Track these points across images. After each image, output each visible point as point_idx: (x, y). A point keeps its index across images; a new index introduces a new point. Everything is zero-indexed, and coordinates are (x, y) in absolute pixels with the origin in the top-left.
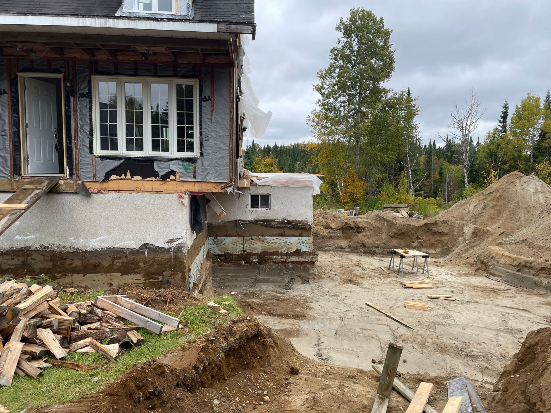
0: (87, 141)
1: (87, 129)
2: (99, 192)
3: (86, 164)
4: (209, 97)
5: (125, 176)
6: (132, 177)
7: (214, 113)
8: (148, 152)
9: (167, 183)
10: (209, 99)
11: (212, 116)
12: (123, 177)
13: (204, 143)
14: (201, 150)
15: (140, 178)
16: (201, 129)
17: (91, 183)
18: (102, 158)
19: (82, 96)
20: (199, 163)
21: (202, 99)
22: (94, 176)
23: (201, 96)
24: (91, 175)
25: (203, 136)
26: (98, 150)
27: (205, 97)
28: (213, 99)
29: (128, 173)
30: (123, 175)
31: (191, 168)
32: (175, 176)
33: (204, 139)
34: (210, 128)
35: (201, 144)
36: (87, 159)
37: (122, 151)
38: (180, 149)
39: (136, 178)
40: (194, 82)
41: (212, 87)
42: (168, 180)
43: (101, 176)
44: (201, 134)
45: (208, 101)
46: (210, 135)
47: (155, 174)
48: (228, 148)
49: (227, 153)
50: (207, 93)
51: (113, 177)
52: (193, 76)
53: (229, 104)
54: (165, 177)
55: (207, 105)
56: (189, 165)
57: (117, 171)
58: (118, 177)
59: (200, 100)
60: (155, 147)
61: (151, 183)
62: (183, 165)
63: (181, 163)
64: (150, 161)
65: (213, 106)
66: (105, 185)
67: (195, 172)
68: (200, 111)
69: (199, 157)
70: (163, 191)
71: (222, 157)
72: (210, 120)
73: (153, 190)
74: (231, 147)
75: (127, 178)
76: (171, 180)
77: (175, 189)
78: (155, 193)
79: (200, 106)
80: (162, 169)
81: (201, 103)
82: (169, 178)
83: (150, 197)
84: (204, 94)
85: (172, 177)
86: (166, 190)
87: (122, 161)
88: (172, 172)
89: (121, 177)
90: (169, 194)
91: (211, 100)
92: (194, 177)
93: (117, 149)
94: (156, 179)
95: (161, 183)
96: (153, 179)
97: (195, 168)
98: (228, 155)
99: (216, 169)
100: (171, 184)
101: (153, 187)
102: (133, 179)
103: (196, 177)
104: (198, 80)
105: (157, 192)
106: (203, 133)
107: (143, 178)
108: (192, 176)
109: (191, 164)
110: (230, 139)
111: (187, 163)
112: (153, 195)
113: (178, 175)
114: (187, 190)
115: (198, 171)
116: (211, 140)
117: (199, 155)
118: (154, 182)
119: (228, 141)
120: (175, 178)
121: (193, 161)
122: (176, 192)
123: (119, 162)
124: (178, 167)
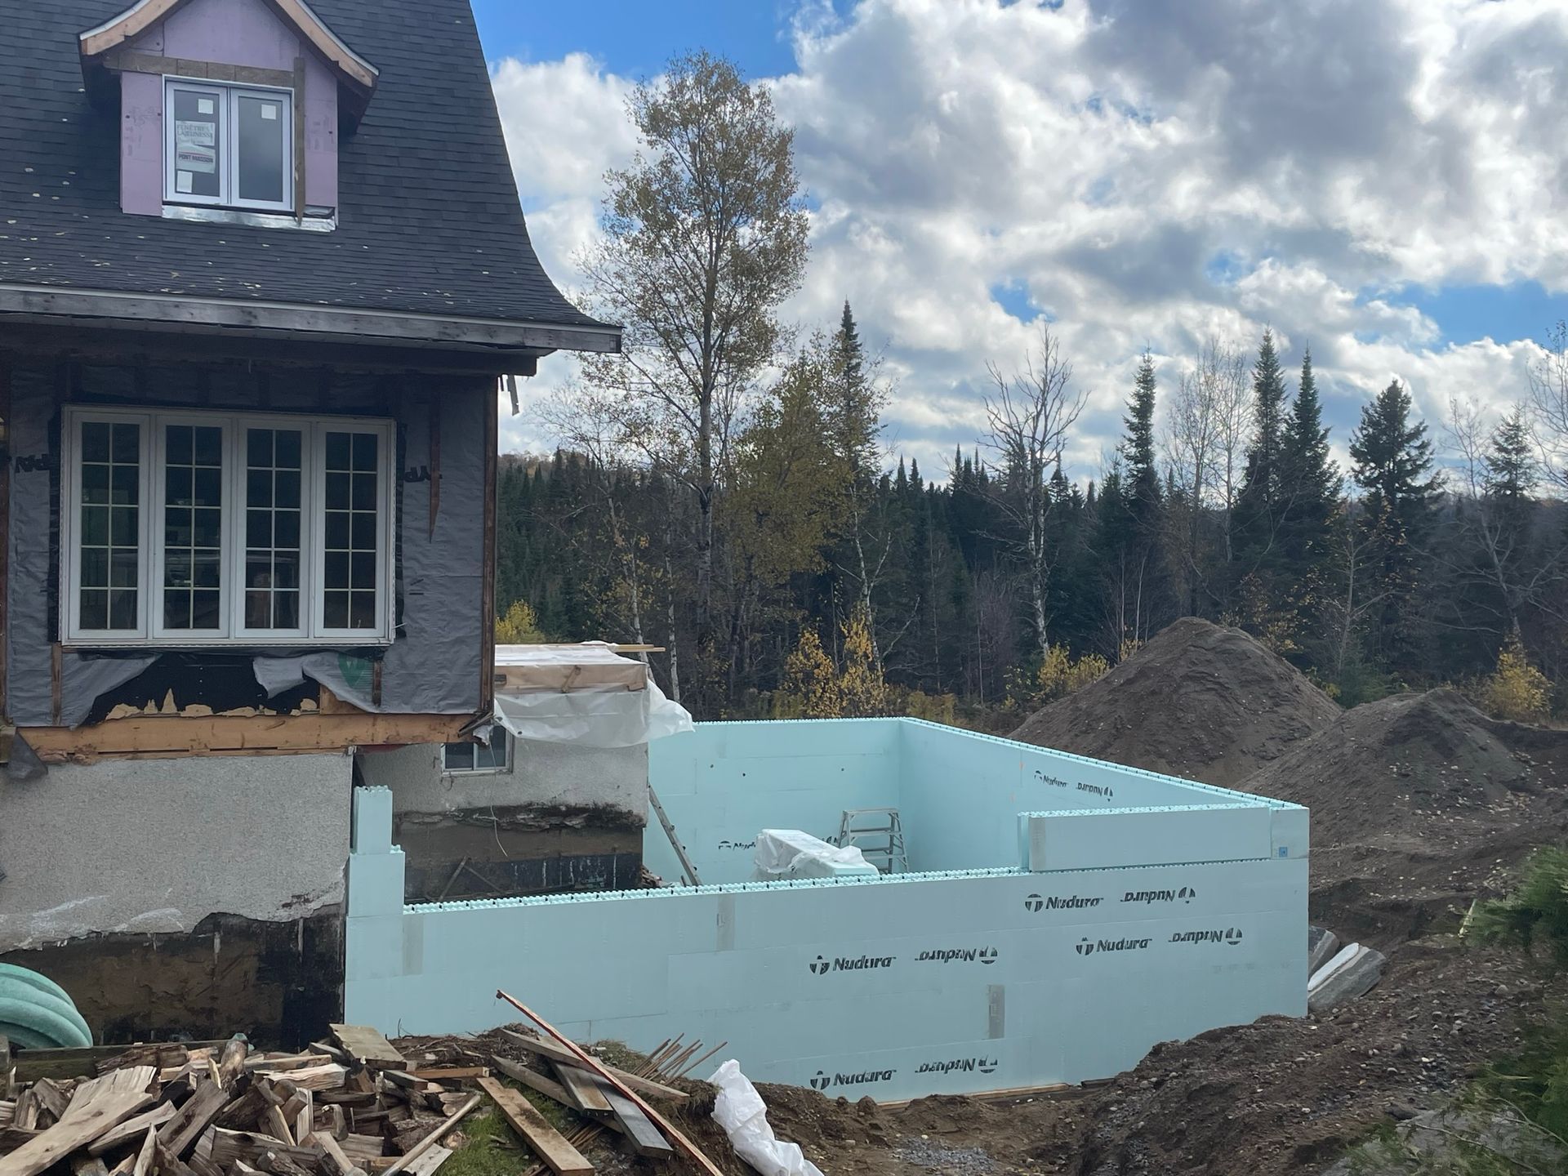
0: (40, 601)
1: (41, 566)
2: (72, 758)
3: (32, 672)
4: (424, 468)
5: (160, 706)
6: (181, 708)
7: (439, 516)
8: (232, 630)
9: (291, 722)
10: (426, 476)
11: (432, 522)
12: (151, 708)
13: (408, 600)
14: (398, 621)
15: (206, 710)
16: (398, 560)
17: (41, 734)
18: (86, 653)
19: (28, 465)
20: (390, 658)
21: (403, 477)
22: (57, 711)
23: (400, 466)
24: (46, 707)
25: (406, 581)
26: (72, 630)
27: (414, 470)
28: (435, 475)
29: (169, 698)
30: (151, 705)
31: (366, 674)
32: (317, 701)
33: (408, 588)
34: (425, 556)
35: (400, 603)
36: (34, 659)
37: (151, 629)
38: (329, 622)
39: (192, 710)
40: (382, 430)
41: (434, 441)
42: (294, 712)
43: (79, 709)
44: (399, 575)
45: (421, 479)
46: (427, 576)
47: (255, 696)
48: (477, 613)
49: (477, 628)
50: (415, 462)
51: (119, 711)
52: (380, 412)
53: (482, 488)
54: (285, 702)
55: (418, 491)
56: (360, 668)
57: (136, 692)
58: (134, 710)
59: (398, 478)
61: (242, 725)
62: (341, 667)
63: (334, 659)
64: (243, 658)
65: (437, 495)
66: (90, 737)
67: (377, 686)
68: (399, 510)
69: (392, 642)
70: (276, 748)
71: (459, 641)
72: (426, 535)
73: (246, 746)
74: (486, 610)
75: (164, 711)
76: (305, 713)
77: (313, 741)
78: (252, 756)
79: (399, 494)
80: (272, 676)
81: (399, 485)
82: (299, 708)
83: (233, 767)
84: (409, 465)
85: (307, 704)
86: (287, 742)
87: (150, 661)
88: (310, 688)
89: (147, 711)
90: (296, 754)
91: (429, 478)
92: (377, 701)
93: (134, 626)
94: (257, 713)
95: (272, 722)
96: (248, 711)
97: (379, 674)
98: (478, 632)
99: (441, 676)
100: (301, 726)
101: (246, 735)
102: (183, 714)
103: (383, 702)
104: (394, 424)
105: (259, 750)
106: (405, 573)
107: (215, 710)
108: (369, 698)
109: (366, 663)
110: (484, 587)
111: (356, 661)
112: (244, 762)
113: (324, 698)
114: (352, 741)
115: (388, 682)
116: (427, 590)
117: (393, 636)
118: (249, 721)
119: (479, 592)
120: (318, 707)
121: (371, 654)
122: (318, 748)
123: (140, 665)
124: (327, 672)
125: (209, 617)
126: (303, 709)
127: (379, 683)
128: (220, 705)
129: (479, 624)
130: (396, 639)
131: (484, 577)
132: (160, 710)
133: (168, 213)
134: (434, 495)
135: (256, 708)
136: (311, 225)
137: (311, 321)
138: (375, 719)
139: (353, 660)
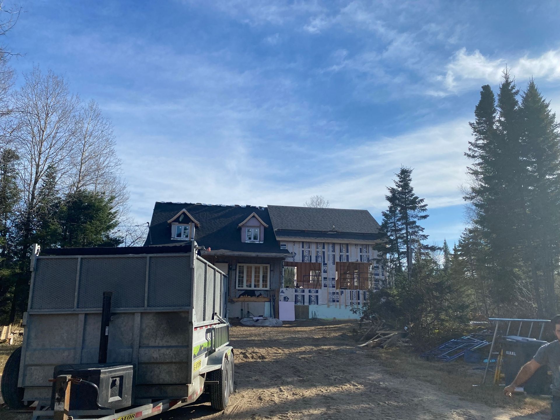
0: (234, 284)
2: (236, 302)
8: (253, 288)
9: (258, 298)
10: (273, 270)
11: (274, 276)
12: (244, 296)
14: (270, 287)
15: (250, 297)
16: (270, 280)
17: (234, 299)
18: (239, 290)
19: (234, 270)
21: (271, 271)
22: (235, 296)
24: (234, 296)
26: (237, 288)
29: (246, 295)
31: (266, 293)
34: (273, 280)
35: (270, 285)
36: (233, 291)
37: (245, 288)
38: (263, 287)
40: (268, 266)
41: (274, 267)
43: (237, 296)
44: (270, 282)
46: (273, 282)
47: (255, 295)
48: (279, 286)
51: (242, 296)
52: (268, 263)
53: (279, 272)
54: (258, 296)
57: (243, 294)
60: (255, 286)
61: (253, 298)
63: (263, 291)
64: (254, 291)
65: (274, 273)
66: (239, 299)
67: (267, 295)
68: (270, 274)
73: (254, 301)
75: (246, 297)
80: (257, 293)
83: (252, 303)
84: (271, 269)
85: (260, 296)
86: (258, 301)
88: (261, 295)
93: (243, 287)
95: (256, 298)
96: (254, 297)
97: (268, 293)
100: (260, 299)
102: (248, 297)
104: (270, 265)
112: (254, 303)
114: (265, 301)
117: (269, 289)
121: (267, 291)
122: (261, 301)
123: (244, 291)
124: (262, 293)
125: (250, 286)
128: (251, 296)
133: (246, 242)
136: (261, 242)
138: (267, 298)
139: (265, 291)
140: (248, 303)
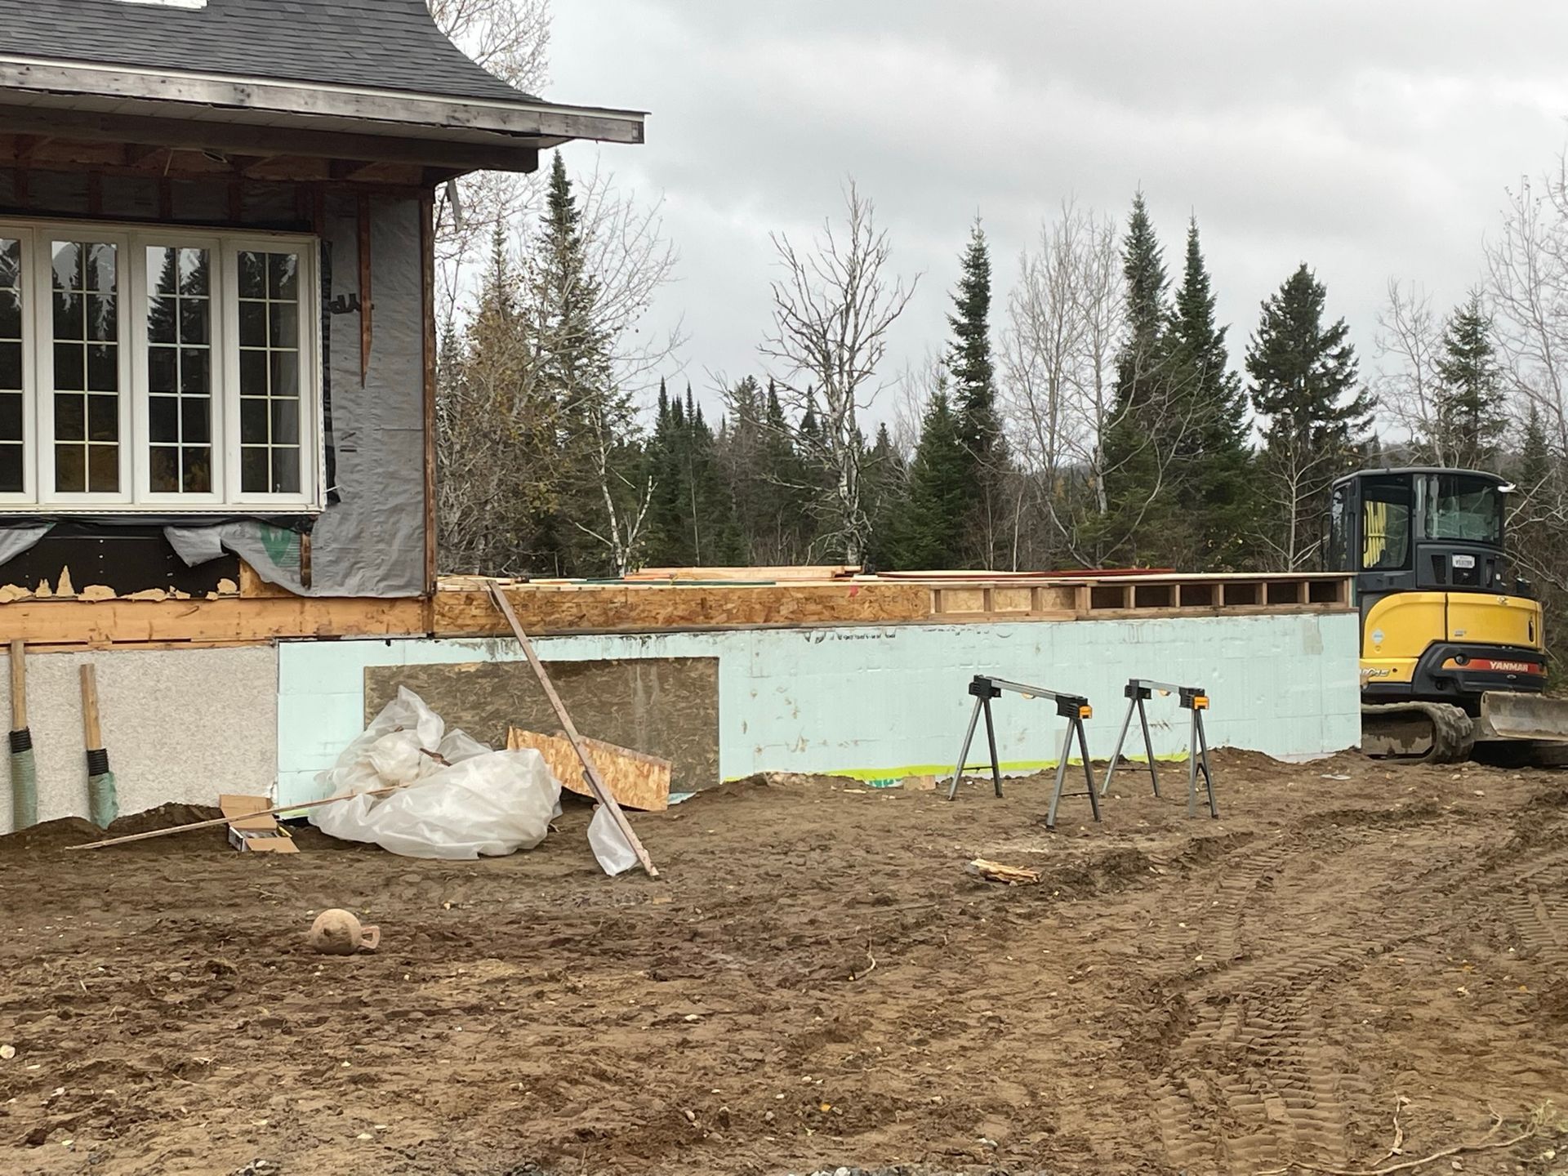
4: (352, 296)
5: (54, 587)
6: (79, 589)
7: (371, 355)
8: (136, 495)
9: (205, 607)
10: (354, 306)
11: (364, 362)
12: (44, 589)
13: (339, 458)
14: (330, 482)
15: (108, 592)
16: (327, 409)
20: (321, 531)
21: (332, 307)
23: (326, 295)
25: (335, 434)
27: (341, 298)
28: (366, 305)
29: (65, 577)
30: (44, 585)
31: (292, 548)
32: (237, 582)
33: (338, 444)
34: (356, 404)
35: (330, 461)
37: (41, 494)
39: (92, 592)
40: (302, 248)
41: (363, 263)
42: (211, 595)
44: (328, 427)
45: (349, 311)
46: (360, 429)
47: (166, 576)
48: (418, 475)
49: (418, 493)
50: (345, 287)
51: (6, 592)
52: (301, 226)
53: (419, 321)
54: (202, 586)
55: (346, 324)
56: (285, 541)
57: (25, 568)
58: (24, 592)
59: (324, 309)
61: (150, 610)
62: (264, 539)
63: (257, 530)
64: (150, 528)
65: (368, 329)
67: (306, 563)
68: (326, 348)
69: (323, 510)
70: (189, 640)
71: (397, 509)
72: (358, 379)
73: (154, 638)
74: (429, 471)
75: (60, 593)
76: (224, 597)
77: (231, 633)
78: (161, 650)
79: (326, 328)
80: (196, 553)
81: (325, 317)
82: (216, 590)
83: (140, 662)
84: (336, 288)
85: (226, 585)
86: (202, 633)
87: (41, 532)
88: (229, 563)
89: (39, 593)
90: (212, 647)
91: (360, 309)
92: (306, 582)
93: (19, 488)
94: (168, 596)
95: (182, 608)
96: (157, 594)
97: (308, 549)
98: (421, 497)
99: (379, 551)
100: (218, 612)
101: (153, 621)
102: (81, 597)
103: (313, 584)
104: (318, 241)
105: (168, 642)
106: (335, 425)
107: (118, 593)
108: (297, 578)
109: (293, 535)
110: (425, 443)
111: (280, 533)
112: (153, 656)
113: (246, 577)
114: (277, 631)
115: (320, 558)
116: (360, 446)
117: (324, 501)
118: (156, 607)
119: (420, 448)
120: (238, 589)
121: (300, 524)
122: (238, 640)
123: (31, 537)
124: (249, 545)
125: (107, 479)
126: (221, 591)
127: (309, 559)
128: (125, 585)
129: (420, 489)
130: (328, 506)
131: (424, 430)
132: (54, 591)
134: (364, 329)
135: (167, 590)
137: (310, 101)
138: (303, 605)
139: (276, 534)
140: (82, 657)
